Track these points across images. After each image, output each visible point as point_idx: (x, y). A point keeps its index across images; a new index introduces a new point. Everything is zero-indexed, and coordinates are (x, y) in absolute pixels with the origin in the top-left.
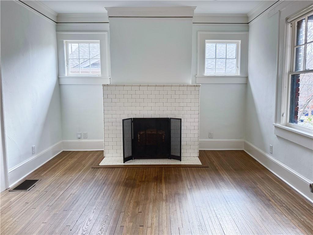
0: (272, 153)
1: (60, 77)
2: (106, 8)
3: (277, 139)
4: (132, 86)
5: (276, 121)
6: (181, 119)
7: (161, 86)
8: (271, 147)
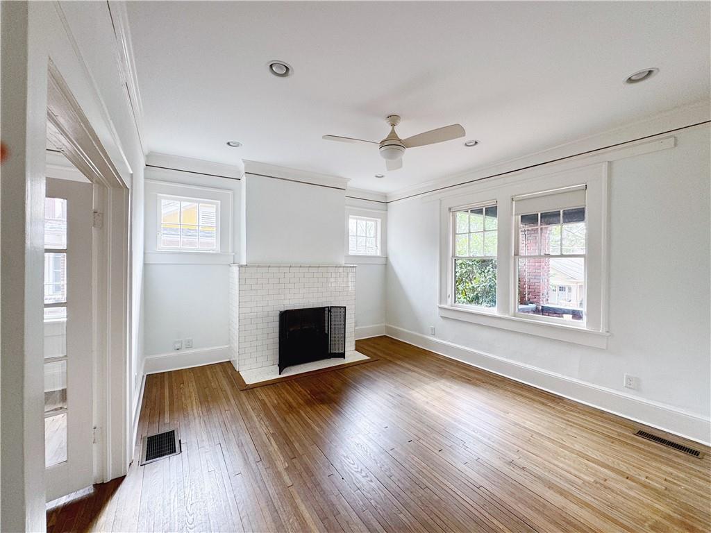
0: (434, 335)
1: (147, 252)
2: (244, 161)
3: (442, 319)
4: (279, 267)
5: (440, 303)
6: (345, 307)
7: (315, 267)
8: (433, 329)
